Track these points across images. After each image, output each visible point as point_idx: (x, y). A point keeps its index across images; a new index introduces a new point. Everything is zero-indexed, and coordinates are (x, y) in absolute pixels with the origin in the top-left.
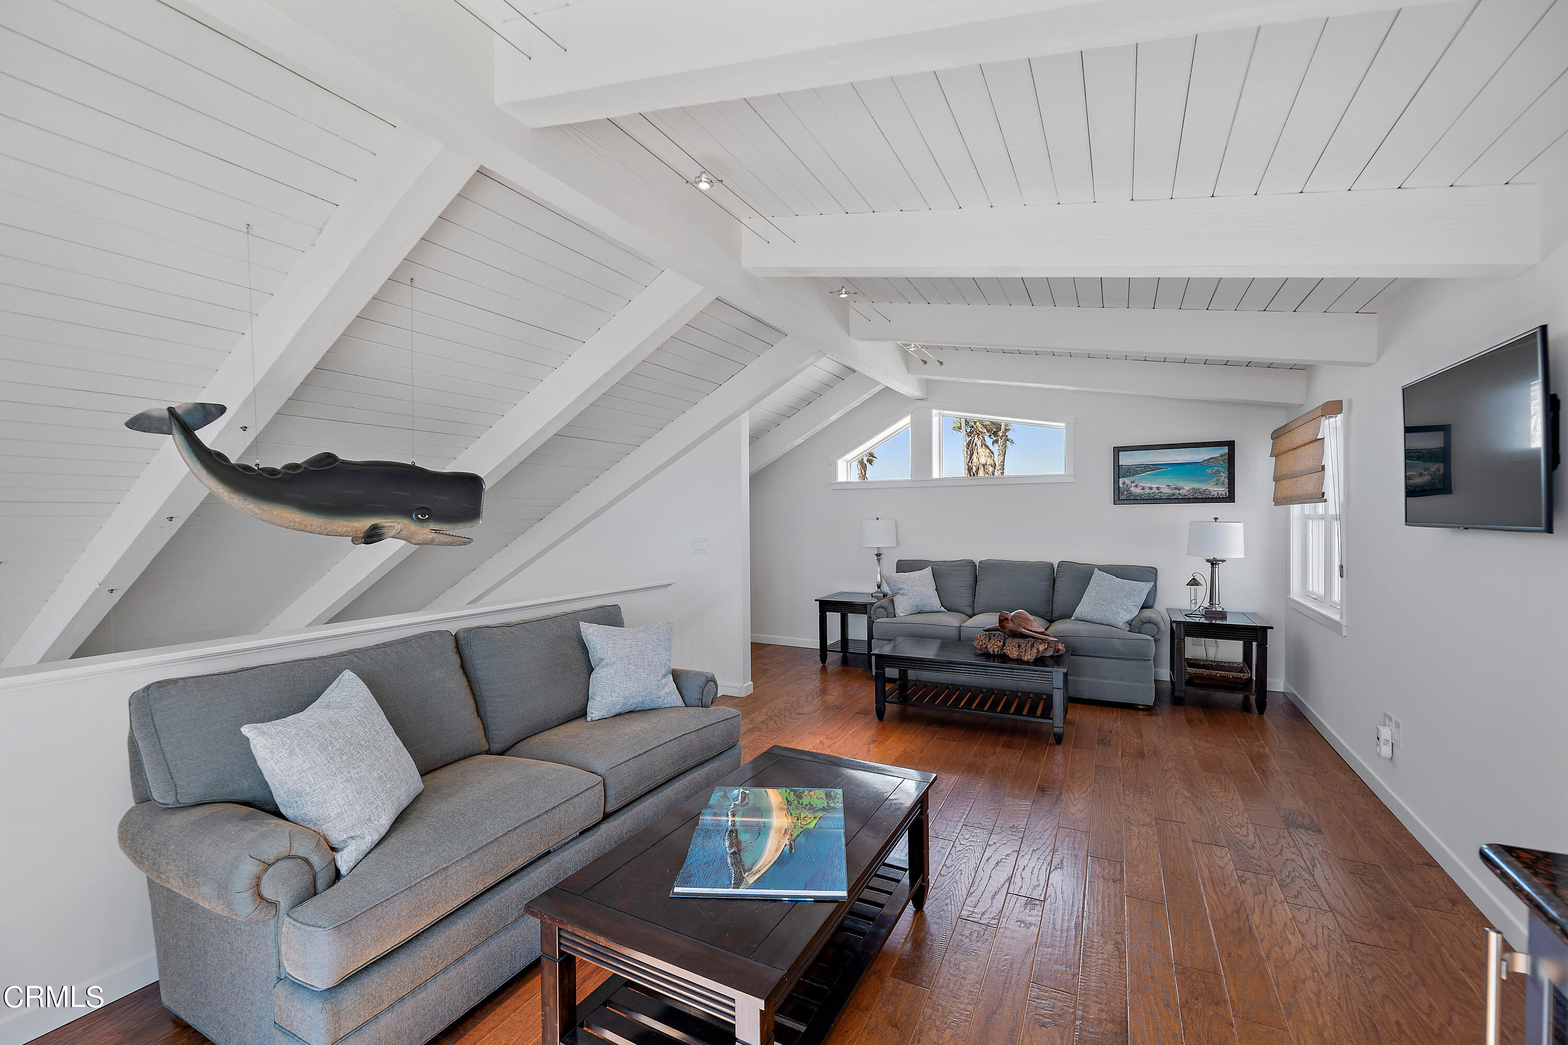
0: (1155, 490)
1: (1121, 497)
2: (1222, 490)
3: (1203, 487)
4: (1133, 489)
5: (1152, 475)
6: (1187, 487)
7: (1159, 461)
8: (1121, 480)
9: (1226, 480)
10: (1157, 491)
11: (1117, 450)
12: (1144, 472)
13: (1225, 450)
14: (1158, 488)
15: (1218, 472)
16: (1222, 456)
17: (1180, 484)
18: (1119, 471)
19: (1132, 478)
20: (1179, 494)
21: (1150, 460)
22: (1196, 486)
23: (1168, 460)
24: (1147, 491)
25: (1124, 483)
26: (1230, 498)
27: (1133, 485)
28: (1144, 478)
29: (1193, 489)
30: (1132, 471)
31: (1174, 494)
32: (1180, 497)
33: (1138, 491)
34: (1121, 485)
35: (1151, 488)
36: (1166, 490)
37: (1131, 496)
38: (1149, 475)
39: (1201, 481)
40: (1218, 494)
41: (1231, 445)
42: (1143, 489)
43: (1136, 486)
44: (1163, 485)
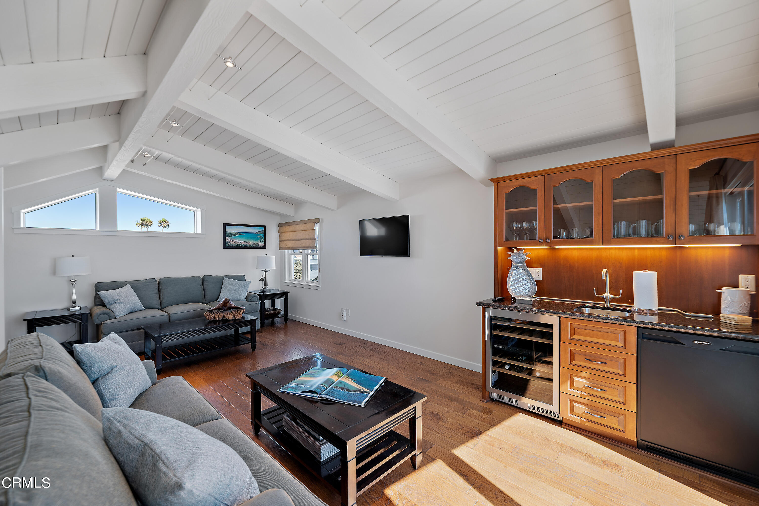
0: (239, 243)
1: (226, 246)
2: (262, 244)
3: (256, 242)
4: (231, 242)
5: (238, 236)
6: (251, 242)
7: (241, 231)
8: (227, 238)
9: (263, 240)
10: (240, 243)
11: (225, 225)
12: (236, 235)
13: (263, 229)
14: (241, 242)
15: (261, 237)
16: (262, 231)
17: (248, 241)
18: (225, 234)
19: (231, 237)
20: (248, 245)
21: (238, 230)
22: (254, 242)
23: (244, 231)
24: (237, 243)
25: (228, 239)
26: (264, 247)
27: (231, 240)
28: (235, 238)
29: (253, 243)
30: (231, 234)
31: (246, 245)
32: (249, 246)
33: (233, 243)
34: (226, 240)
35: (238, 242)
36: (244, 243)
37: (231, 245)
38: (237, 237)
39: (256, 240)
40: (261, 245)
41: (265, 227)
42: (235, 242)
43: (232, 241)
44: (242, 241)
